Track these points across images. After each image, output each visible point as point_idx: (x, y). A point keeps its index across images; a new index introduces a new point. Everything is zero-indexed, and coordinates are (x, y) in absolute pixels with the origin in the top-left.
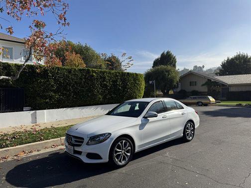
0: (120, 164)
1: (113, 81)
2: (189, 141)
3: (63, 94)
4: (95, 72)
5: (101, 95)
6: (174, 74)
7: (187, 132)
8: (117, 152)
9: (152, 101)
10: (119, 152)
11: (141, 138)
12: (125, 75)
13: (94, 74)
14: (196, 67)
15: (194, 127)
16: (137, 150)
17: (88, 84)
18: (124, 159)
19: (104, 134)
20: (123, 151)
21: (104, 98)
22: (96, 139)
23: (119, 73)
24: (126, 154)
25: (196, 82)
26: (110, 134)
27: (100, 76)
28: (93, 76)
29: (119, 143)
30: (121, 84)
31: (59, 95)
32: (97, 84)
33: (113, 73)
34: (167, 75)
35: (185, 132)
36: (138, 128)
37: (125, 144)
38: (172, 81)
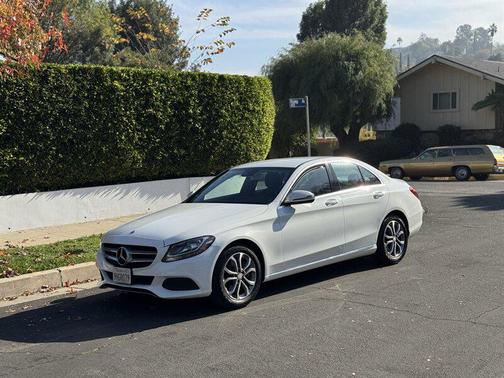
0: (235, 301)
1: (175, 106)
2: (392, 263)
3: (26, 150)
4: (120, 78)
5: (141, 149)
6: (376, 68)
7: (387, 240)
8: (227, 275)
9: (302, 165)
10: (232, 276)
11: (279, 250)
12: (211, 84)
13: (116, 83)
14: (465, 29)
15: (406, 227)
16: (269, 275)
17: (99, 115)
18: (243, 291)
19: (201, 238)
20: (240, 276)
21: (150, 159)
22: (183, 249)
23: (193, 79)
24: (246, 282)
25: (454, 94)
26: (212, 238)
27: (136, 90)
28: (113, 90)
29: (232, 258)
30: (201, 114)
31: (15, 154)
32: (128, 116)
33: (174, 80)
34: (351, 71)
35: (381, 240)
36: (270, 226)
37: (245, 261)
38: (368, 92)
